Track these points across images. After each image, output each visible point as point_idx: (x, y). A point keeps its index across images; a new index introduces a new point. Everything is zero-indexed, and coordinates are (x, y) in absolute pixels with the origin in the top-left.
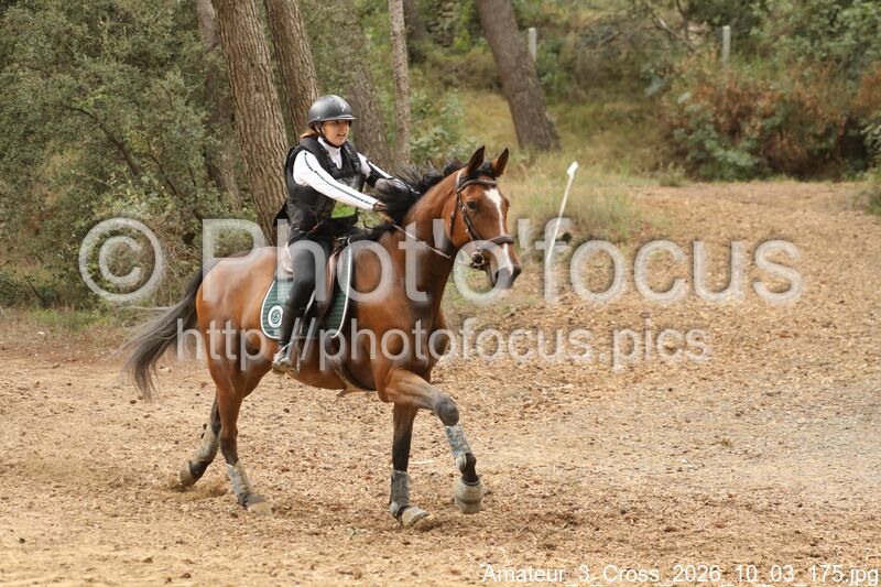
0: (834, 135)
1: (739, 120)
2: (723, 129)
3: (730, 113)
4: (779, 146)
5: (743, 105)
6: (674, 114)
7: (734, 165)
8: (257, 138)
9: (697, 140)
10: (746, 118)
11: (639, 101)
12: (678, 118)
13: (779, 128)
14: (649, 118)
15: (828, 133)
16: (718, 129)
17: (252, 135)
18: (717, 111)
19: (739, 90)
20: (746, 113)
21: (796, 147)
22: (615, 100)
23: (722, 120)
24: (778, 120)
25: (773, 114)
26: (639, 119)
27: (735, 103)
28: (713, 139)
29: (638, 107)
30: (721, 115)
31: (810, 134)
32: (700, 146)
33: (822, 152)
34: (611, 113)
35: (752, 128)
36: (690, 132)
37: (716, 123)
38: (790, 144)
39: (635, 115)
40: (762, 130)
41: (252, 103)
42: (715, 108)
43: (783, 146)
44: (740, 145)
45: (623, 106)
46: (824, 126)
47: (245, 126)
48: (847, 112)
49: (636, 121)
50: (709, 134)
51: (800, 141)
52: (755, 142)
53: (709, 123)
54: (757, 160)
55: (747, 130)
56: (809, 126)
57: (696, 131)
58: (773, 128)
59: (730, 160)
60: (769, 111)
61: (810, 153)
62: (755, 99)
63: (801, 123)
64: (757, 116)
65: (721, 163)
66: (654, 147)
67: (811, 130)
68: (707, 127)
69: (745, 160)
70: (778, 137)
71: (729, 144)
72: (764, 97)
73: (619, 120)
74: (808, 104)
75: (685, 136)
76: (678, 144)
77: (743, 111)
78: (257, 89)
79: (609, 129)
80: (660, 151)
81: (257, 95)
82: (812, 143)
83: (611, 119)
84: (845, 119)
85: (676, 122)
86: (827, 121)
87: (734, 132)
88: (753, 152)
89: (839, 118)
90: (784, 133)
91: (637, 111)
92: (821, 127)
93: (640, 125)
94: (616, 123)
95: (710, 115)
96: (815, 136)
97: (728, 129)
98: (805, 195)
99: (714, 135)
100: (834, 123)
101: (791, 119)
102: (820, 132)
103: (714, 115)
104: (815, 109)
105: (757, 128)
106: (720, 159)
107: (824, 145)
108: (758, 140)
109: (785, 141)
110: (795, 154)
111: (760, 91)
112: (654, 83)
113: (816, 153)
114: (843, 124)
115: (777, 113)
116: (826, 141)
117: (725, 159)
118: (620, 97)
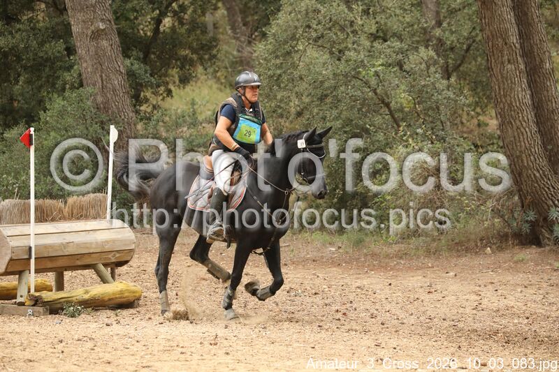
41: (505, 72)
78: (509, 61)
81: (509, 66)
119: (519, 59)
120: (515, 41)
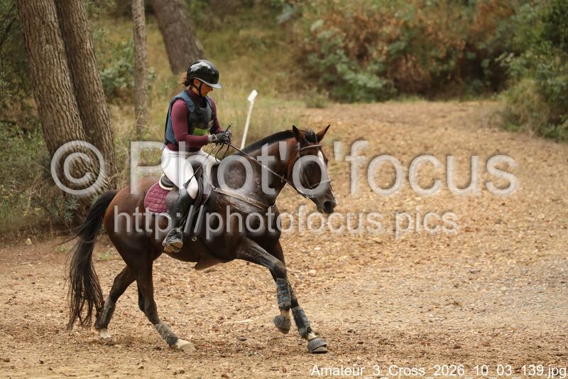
0: (454, 57)
1: (367, 45)
2: (352, 54)
3: (357, 39)
4: (404, 68)
5: (370, 30)
6: (306, 40)
7: (365, 87)
8: (47, 80)
9: (328, 64)
10: (373, 43)
11: (271, 27)
12: (310, 44)
13: (404, 53)
14: (282, 43)
15: (448, 56)
16: (347, 54)
17: (44, 78)
18: (347, 37)
19: (365, 17)
20: (372, 38)
21: (420, 69)
22: (248, 27)
23: (351, 45)
24: (402, 45)
25: (398, 39)
26: (272, 45)
27: (362, 29)
28: (344, 63)
29: (271, 33)
30: (350, 41)
31: (433, 57)
32: (332, 69)
33: (444, 74)
34: (246, 39)
35: (379, 52)
36: (322, 56)
37: (345, 48)
38: (414, 66)
39: (268, 41)
40: (388, 54)
41: (43, 52)
42: (344, 34)
43: (407, 68)
44: (369, 68)
45: (256, 33)
46: (445, 50)
47: (38, 71)
48: (465, 37)
49: (269, 47)
50: (340, 58)
51: (423, 64)
52: (381, 65)
53: (340, 48)
54: (385, 82)
55: (375, 54)
56: (431, 49)
57: (328, 55)
58: (398, 52)
59: (360, 83)
60: (394, 37)
61: (432, 74)
62: (381, 25)
63: (423, 47)
64: (383, 41)
65: (351, 85)
66: (288, 70)
67: (433, 53)
68: (338, 51)
69: (374, 82)
70: (404, 61)
71: (358, 68)
72: (389, 23)
73: (253, 45)
74: (430, 30)
75: (318, 60)
76: (311, 68)
77: (369, 36)
78: (47, 41)
79: (244, 54)
80: (294, 74)
81: (48, 46)
82: (434, 65)
83: (247, 44)
84: (464, 43)
85: (308, 47)
86: (448, 45)
87: (362, 56)
88: (381, 74)
89: (458, 43)
90: (409, 56)
91: (269, 37)
92: (442, 51)
93: (273, 50)
94: (250, 49)
95: (340, 40)
96: (438, 59)
97: (357, 53)
98: (441, 114)
99: (345, 59)
100: (454, 47)
101: (414, 43)
102: (442, 55)
103: (344, 41)
104: (436, 35)
105: (384, 52)
106: (351, 82)
107: (445, 67)
108: (385, 63)
109: (410, 64)
110: (419, 75)
111: (385, 18)
112: (284, 11)
113: (438, 74)
114: (463, 47)
115: (402, 38)
116: (448, 63)
117: (356, 81)
118: (253, 24)
119: (58, 38)
120: (53, 20)
